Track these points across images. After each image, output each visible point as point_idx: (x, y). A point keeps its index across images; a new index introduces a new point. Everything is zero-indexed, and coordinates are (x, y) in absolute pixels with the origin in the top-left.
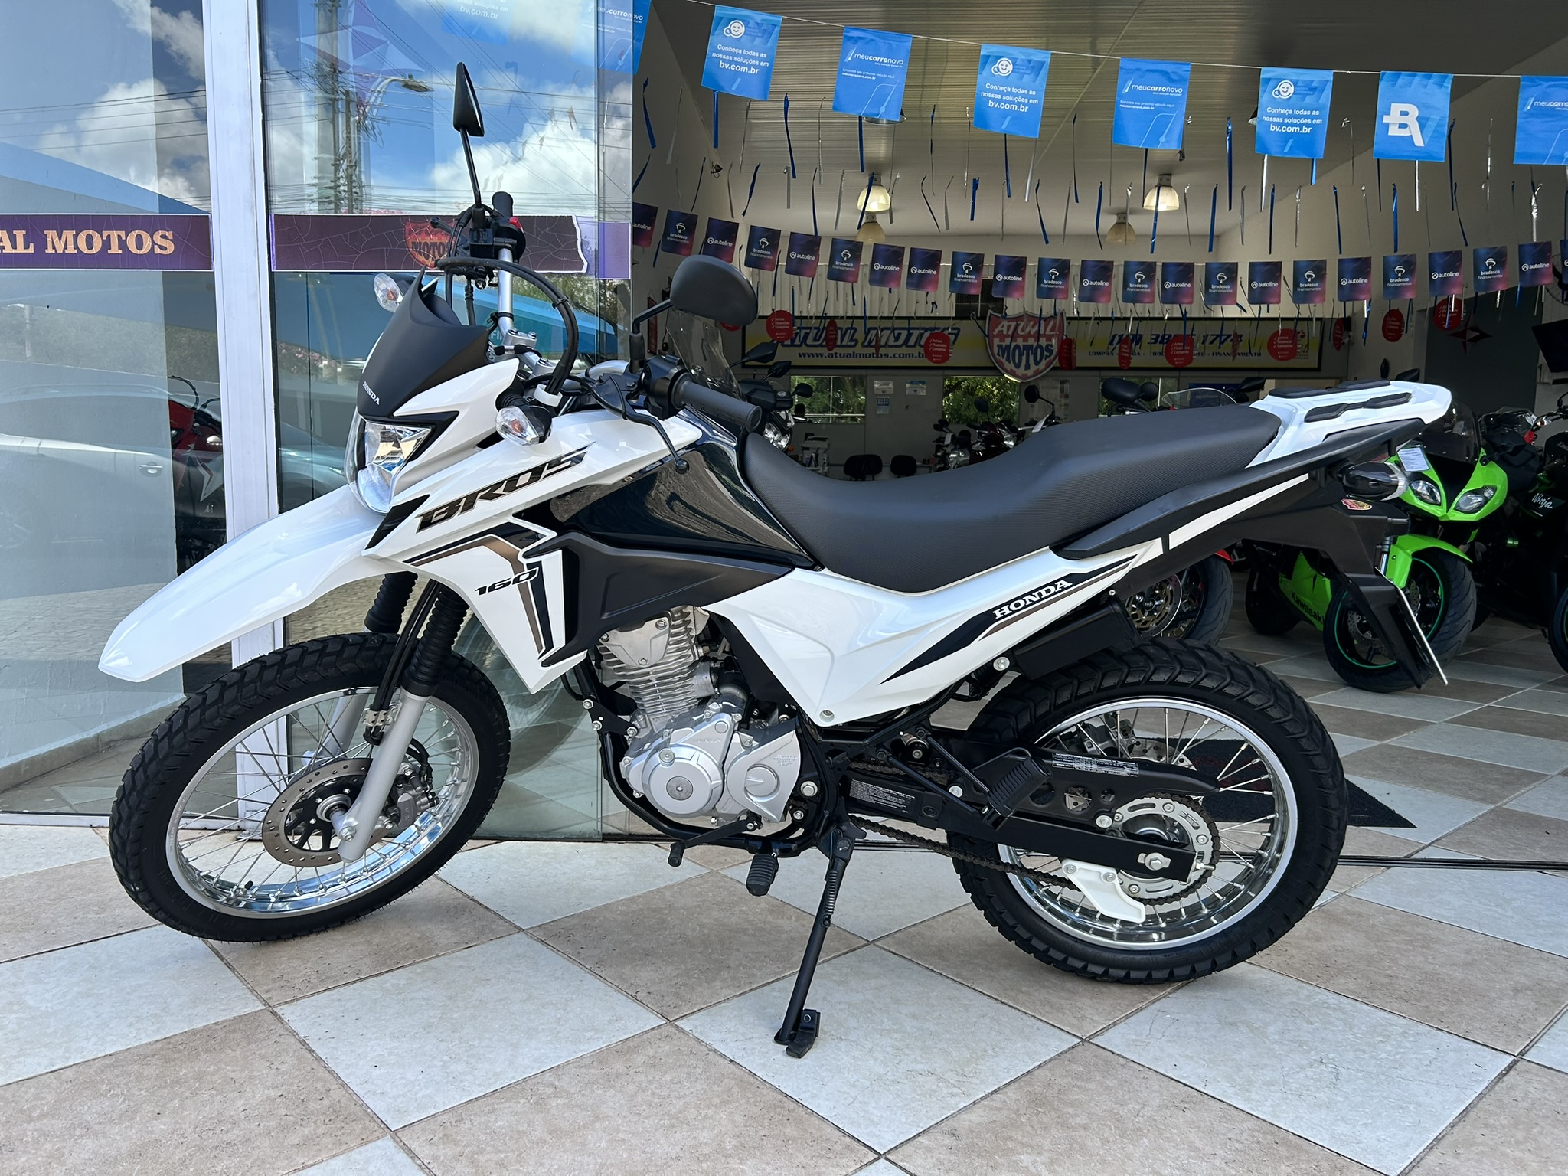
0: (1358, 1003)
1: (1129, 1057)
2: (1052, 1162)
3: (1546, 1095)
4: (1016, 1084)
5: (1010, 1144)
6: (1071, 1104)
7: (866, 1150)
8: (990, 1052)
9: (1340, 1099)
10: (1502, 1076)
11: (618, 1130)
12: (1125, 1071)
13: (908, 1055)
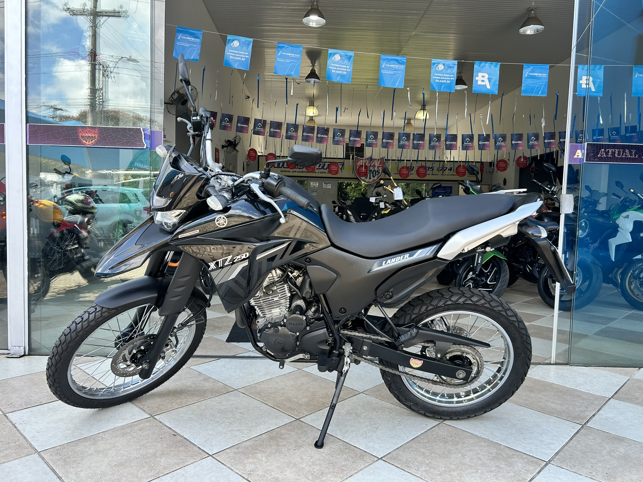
0: (397, 407)
1: (311, 424)
2: (268, 456)
3: (444, 433)
4: (267, 433)
5: (256, 451)
6: (283, 439)
7: (205, 454)
8: (263, 423)
9: (374, 435)
10: (432, 428)
11: (120, 450)
12: (306, 428)
13: (233, 425)
